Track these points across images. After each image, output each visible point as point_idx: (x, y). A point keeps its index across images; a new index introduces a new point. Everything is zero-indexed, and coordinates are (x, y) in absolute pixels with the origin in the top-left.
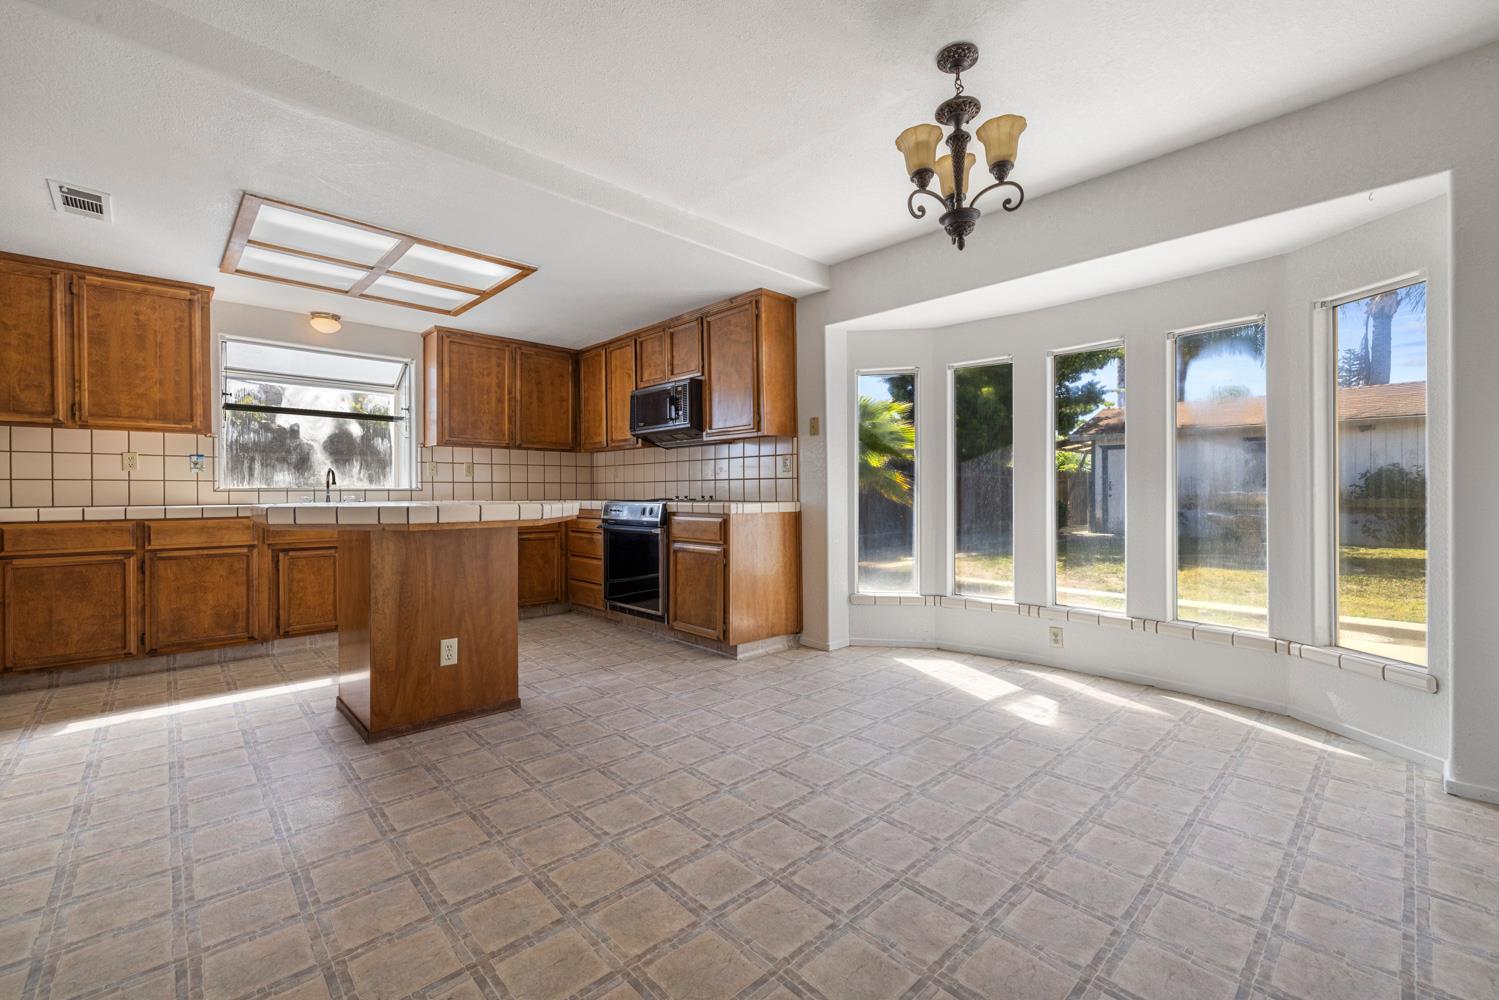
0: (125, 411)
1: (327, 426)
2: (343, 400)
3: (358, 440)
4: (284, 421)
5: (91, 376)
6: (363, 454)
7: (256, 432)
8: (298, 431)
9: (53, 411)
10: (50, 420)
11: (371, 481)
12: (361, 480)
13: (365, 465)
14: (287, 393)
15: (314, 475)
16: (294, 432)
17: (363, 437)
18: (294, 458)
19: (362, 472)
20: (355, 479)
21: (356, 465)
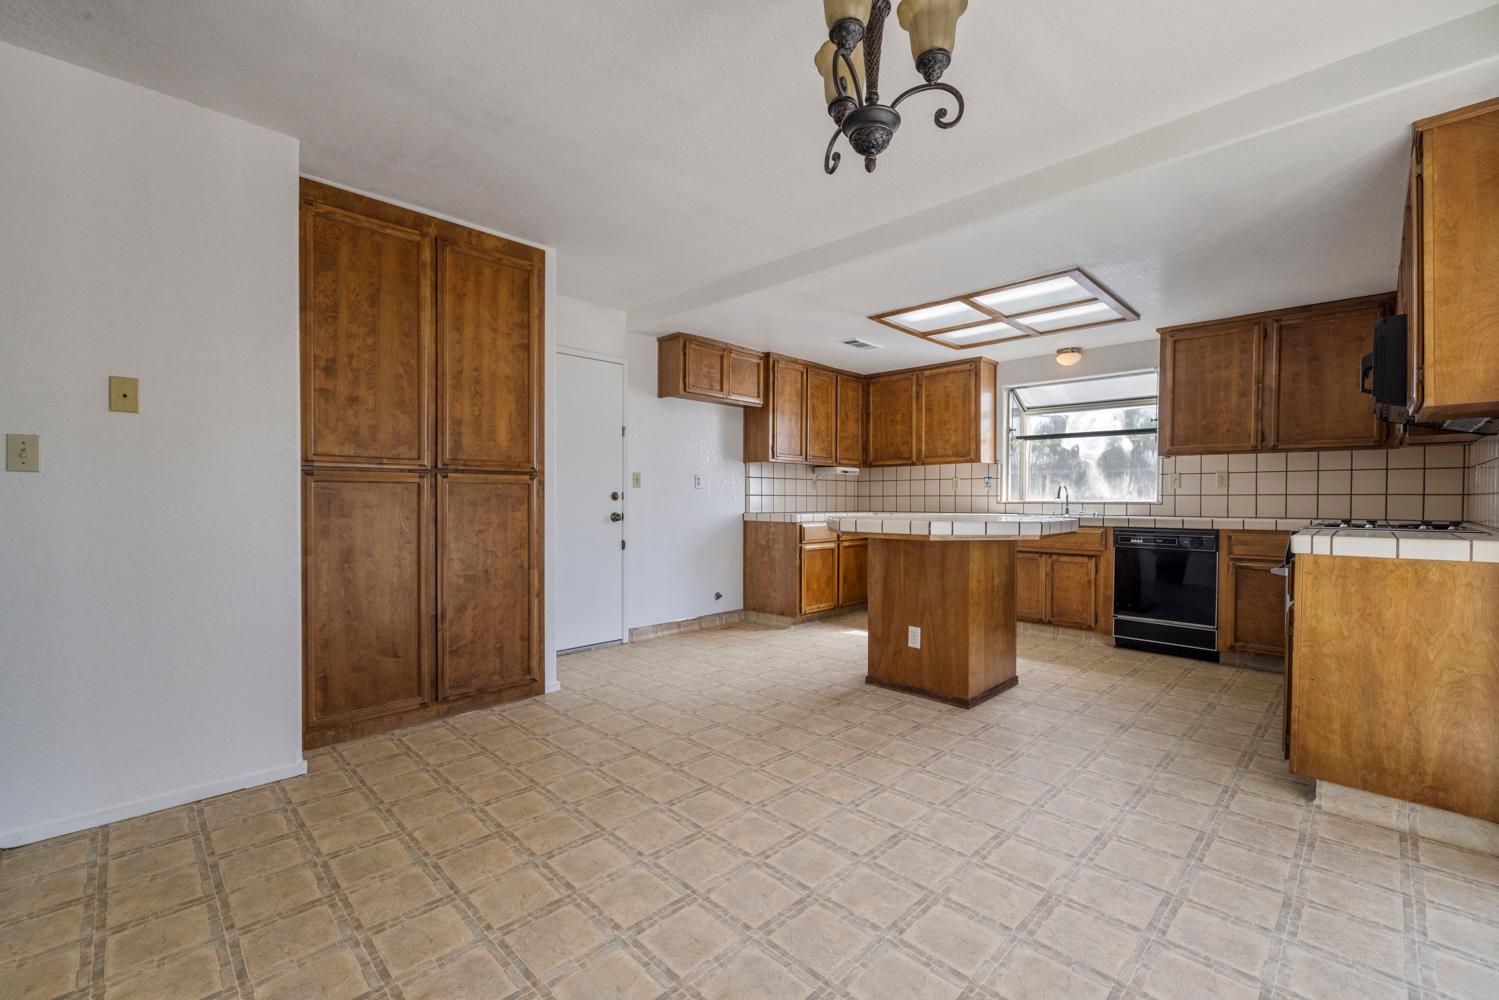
0: (940, 452)
1: (1102, 443)
2: (1115, 418)
3: (1129, 454)
4: (1067, 444)
5: (926, 432)
6: (1133, 466)
7: (1048, 455)
8: (1078, 452)
9: (910, 458)
10: (909, 462)
11: (1140, 494)
12: (1130, 493)
13: (1135, 478)
14: (1070, 421)
15: (1089, 489)
16: (1075, 452)
17: (1133, 452)
18: (1074, 476)
19: (1132, 484)
20: (1125, 492)
21: (1127, 478)
